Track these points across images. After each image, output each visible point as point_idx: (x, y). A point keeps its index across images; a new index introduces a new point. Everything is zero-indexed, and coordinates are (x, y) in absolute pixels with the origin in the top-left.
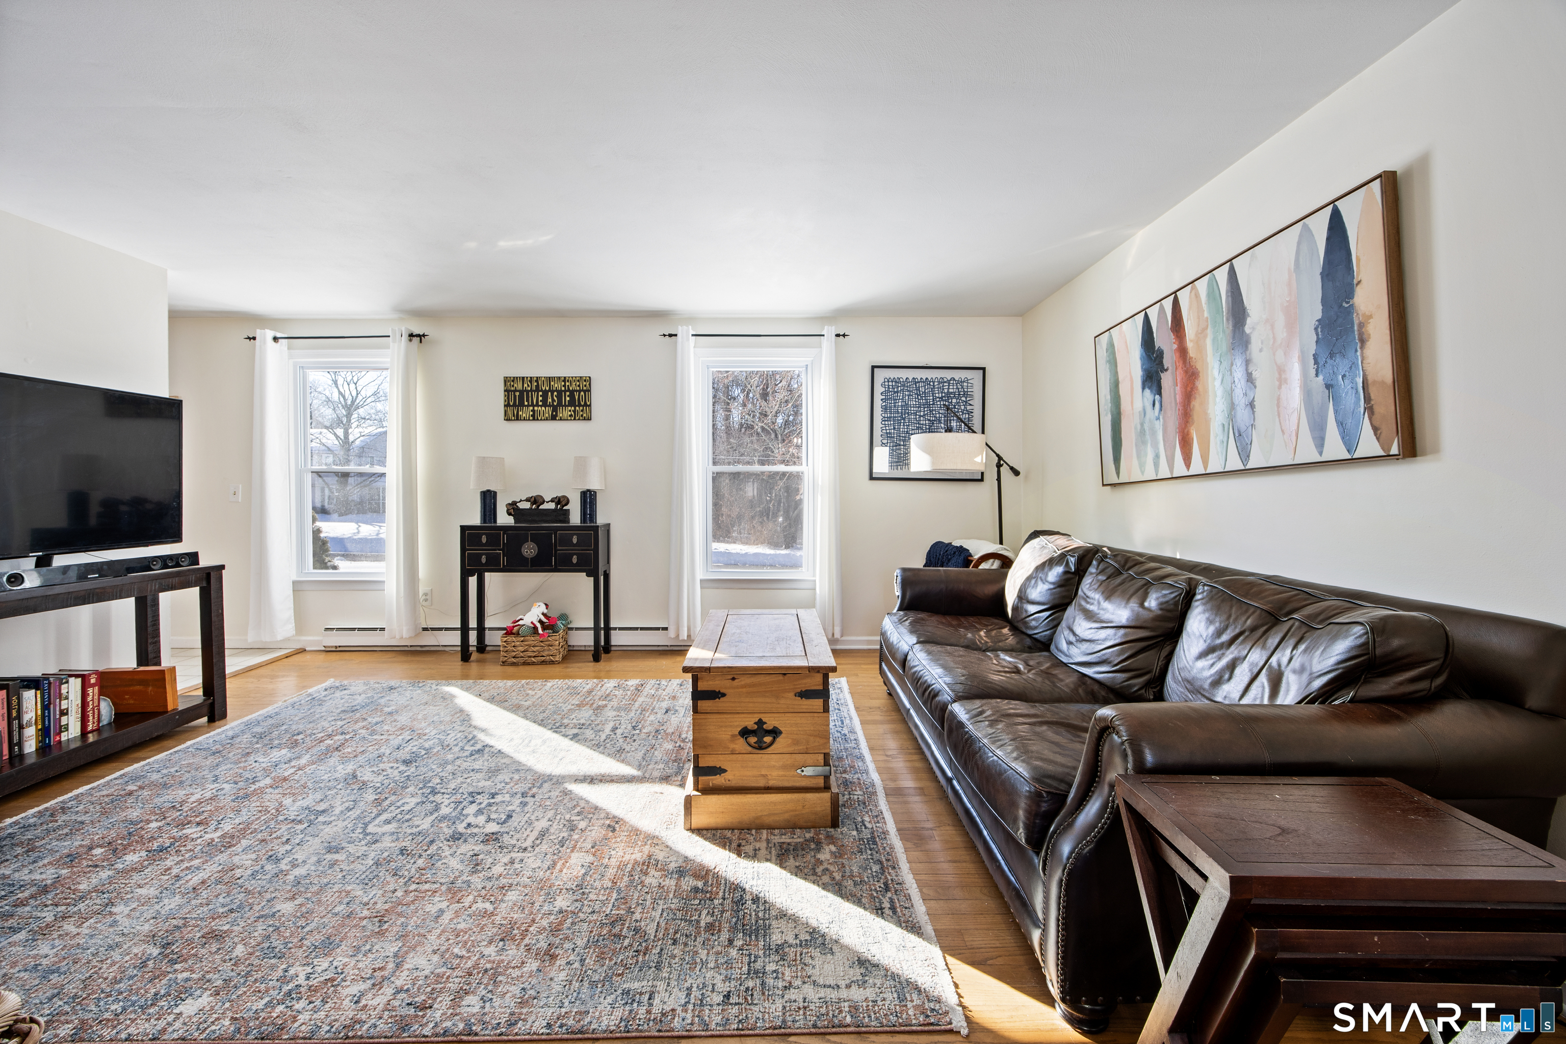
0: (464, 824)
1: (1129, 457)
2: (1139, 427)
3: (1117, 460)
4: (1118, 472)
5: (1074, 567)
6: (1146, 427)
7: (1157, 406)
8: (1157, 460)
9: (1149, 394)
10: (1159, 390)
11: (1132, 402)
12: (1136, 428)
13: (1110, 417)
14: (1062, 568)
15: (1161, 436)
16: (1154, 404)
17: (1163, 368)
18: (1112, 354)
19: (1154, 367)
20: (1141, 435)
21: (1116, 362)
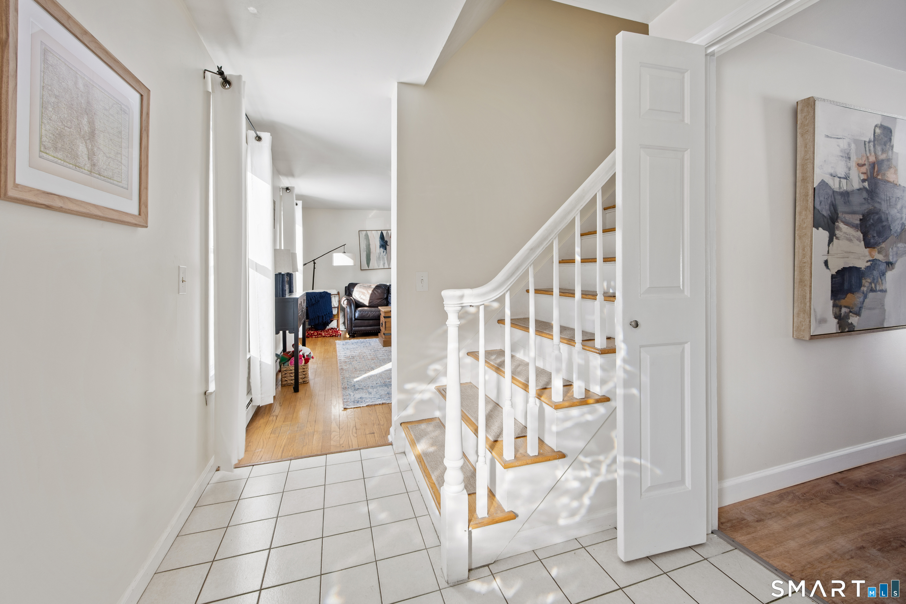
1: (373, 263)
2: (378, 256)
3: (368, 264)
4: (368, 266)
5: (387, 288)
6: (381, 257)
7: (385, 252)
8: (384, 264)
9: (382, 250)
10: (386, 249)
11: (375, 250)
12: (377, 256)
13: (365, 253)
14: (381, 290)
15: (386, 259)
16: (384, 252)
17: (387, 245)
18: (367, 237)
19: (384, 244)
20: (379, 258)
21: (369, 240)
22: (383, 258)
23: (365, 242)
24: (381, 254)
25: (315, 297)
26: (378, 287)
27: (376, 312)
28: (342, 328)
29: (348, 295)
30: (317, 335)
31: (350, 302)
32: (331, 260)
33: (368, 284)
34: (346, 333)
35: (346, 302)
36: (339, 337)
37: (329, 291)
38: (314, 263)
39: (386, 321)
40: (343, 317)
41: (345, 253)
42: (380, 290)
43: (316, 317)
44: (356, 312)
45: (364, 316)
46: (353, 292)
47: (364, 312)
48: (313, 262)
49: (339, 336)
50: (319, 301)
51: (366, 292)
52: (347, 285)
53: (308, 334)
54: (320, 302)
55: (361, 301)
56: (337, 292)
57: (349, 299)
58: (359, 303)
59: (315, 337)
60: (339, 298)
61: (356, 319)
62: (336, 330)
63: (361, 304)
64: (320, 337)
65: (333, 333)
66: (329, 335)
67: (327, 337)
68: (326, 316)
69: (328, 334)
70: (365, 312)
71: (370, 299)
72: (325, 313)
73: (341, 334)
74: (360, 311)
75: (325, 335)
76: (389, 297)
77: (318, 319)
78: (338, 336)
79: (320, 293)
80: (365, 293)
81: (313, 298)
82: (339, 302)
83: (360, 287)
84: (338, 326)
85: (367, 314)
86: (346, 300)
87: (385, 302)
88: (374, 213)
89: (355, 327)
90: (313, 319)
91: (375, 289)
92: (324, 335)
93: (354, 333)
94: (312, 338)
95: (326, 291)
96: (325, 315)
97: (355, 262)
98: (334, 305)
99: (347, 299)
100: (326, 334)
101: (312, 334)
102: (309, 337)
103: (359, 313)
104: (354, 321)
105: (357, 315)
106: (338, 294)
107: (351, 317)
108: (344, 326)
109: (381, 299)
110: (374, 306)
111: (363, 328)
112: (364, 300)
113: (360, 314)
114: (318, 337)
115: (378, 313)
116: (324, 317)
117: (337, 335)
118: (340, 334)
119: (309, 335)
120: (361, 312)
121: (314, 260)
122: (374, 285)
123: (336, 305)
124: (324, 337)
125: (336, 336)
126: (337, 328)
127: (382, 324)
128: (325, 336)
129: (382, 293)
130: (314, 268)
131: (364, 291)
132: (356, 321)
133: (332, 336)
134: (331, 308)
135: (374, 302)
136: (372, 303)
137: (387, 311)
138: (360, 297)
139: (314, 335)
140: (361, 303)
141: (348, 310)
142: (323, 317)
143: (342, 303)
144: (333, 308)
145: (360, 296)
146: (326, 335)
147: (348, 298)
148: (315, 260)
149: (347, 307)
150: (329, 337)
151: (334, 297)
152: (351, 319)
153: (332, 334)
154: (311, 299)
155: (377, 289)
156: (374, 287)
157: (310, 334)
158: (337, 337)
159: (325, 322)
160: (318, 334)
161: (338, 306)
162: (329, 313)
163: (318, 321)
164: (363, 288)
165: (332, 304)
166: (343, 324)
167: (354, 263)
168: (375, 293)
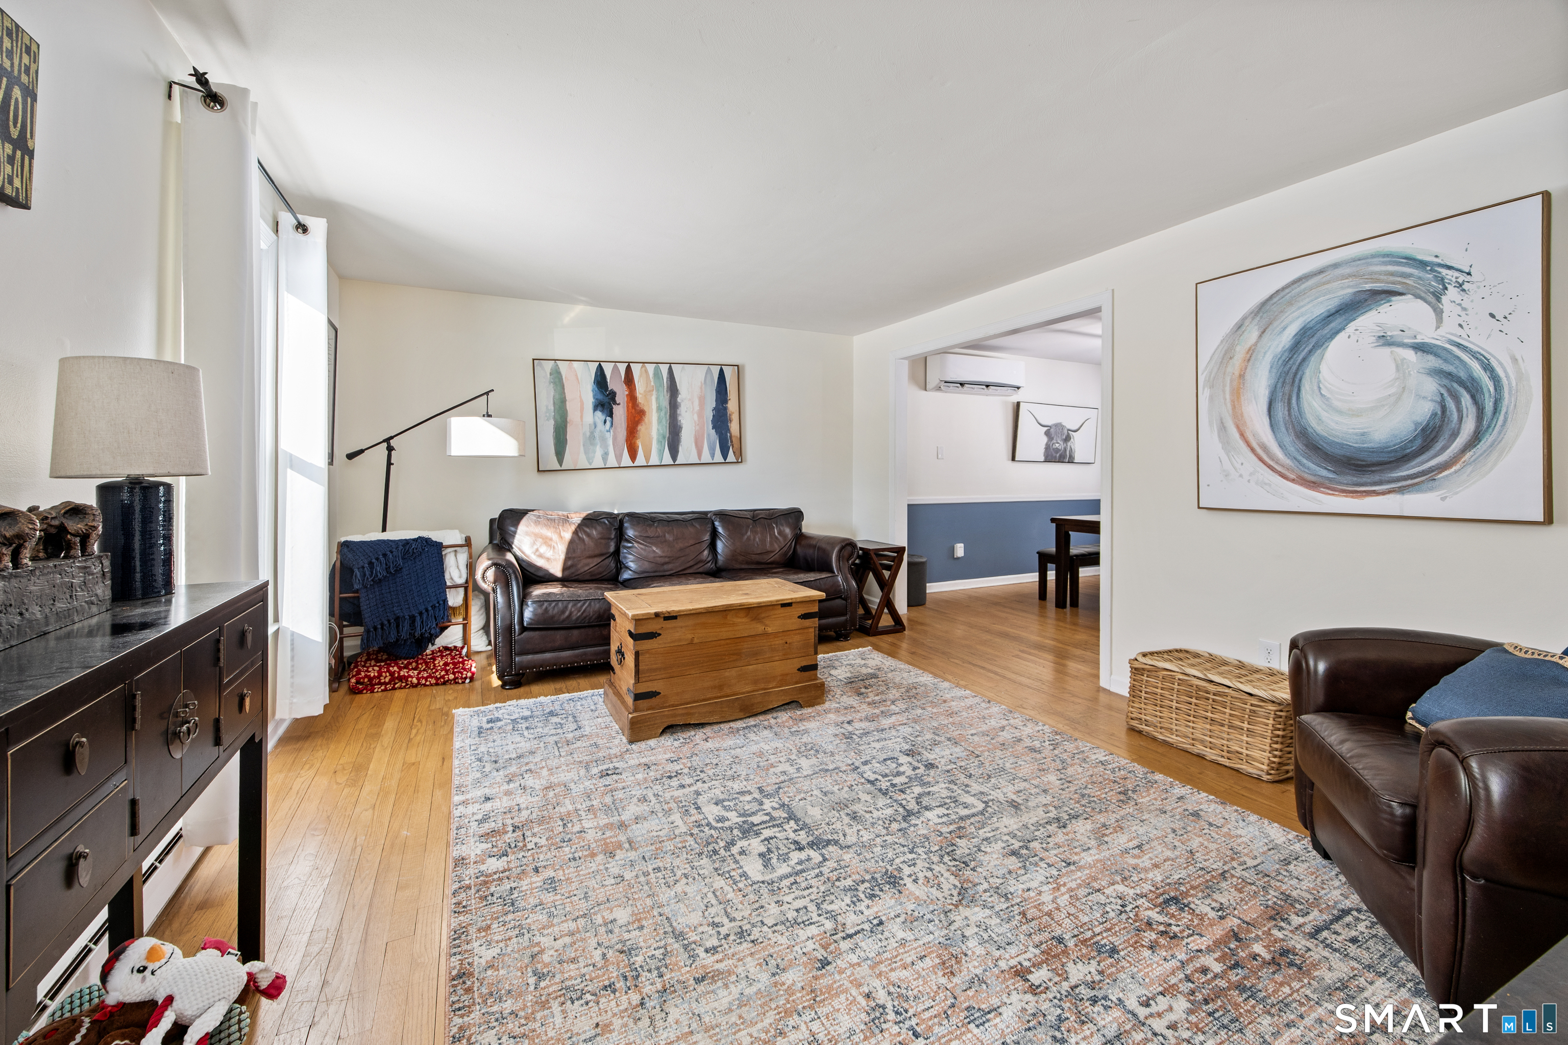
0: (917, 771)
1: (574, 454)
2: (588, 434)
3: (560, 453)
4: (560, 462)
5: (617, 525)
6: (597, 434)
7: (608, 423)
8: (605, 456)
9: (600, 416)
10: (611, 414)
11: (582, 417)
12: (584, 434)
13: (552, 422)
14: (599, 528)
15: (610, 442)
16: (605, 422)
17: (615, 403)
18: (557, 379)
19: (606, 400)
20: (591, 439)
21: (563, 386)
22: (603, 440)
23: (552, 393)
24: (598, 429)
25: (385, 555)
26: (591, 520)
27: (590, 604)
28: (479, 643)
29: (497, 545)
30: (389, 683)
31: (503, 573)
32: (444, 437)
33: (560, 513)
34: (490, 665)
35: (490, 574)
36: (467, 685)
37: (435, 536)
38: (390, 449)
39: (639, 648)
40: (483, 610)
41: (489, 416)
42: (596, 529)
43: (389, 621)
44: (527, 605)
45: (553, 617)
46: (514, 536)
47: (553, 604)
48: (385, 445)
49: (468, 681)
50: (399, 570)
51: (555, 537)
52: (497, 516)
53: (358, 682)
54: (405, 572)
55: (540, 562)
56: (464, 536)
57: (504, 563)
58: (532, 570)
59: (382, 691)
60: (470, 556)
61: (523, 629)
62: (460, 654)
63: (540, 574)
64: (400, 688)
65: (447, 671)
66: (433, 681)
67: (425, 685)
68: (425, 616)
69: (430, 676)
70: (557, 605)
71: (567, 559)
72: (422, 608)
73: (473, 674)
74: (540, 602)
75: (418, 679)
76: (621, 549)
77: (398, 626)
78: (463, 682)
79: (406, 543)
80: (551, 539)
81: (377, 559)
82: (471, 568)
83: (537, 523)
84: (466, 639)
85: (563, 612)
86: (493, 568)
87: (613, 565)
88: (577, 311)
89: (521, 653)
90: (379, 626)
91: (580, 527)
92: (415, 681)
93: (517, 674)
94: (372, 692)
95: (425, 534)
96: (421, 614)
97: (522, 446)
98: (452, 578)
99: (494, 564)
100: (423, 677)
101: (371, 679)
102: (360, 692)
103: (535, 609)
104: (520, 634)
105: (528, 614)
106: (468, 542)
107: (508, 622)
108: (485, 638)
109: (601, 555)
110: (580, 577)
111: (548, 655)
112: (548, 559)
113: (540, 611)
114: (394, 689)
115: (598, 606)
116: (418, 618)
117: (462, 678)
118: (469, 674)
119: (362, 684)
120: (541, 606)
121: (388, 440)
122: (578, 515)
123: (460, 577)
124: (414, 686)
125: (458, 683)
126: (462, 648)
127: (620, 652)
128: (419, 684)
129: (601, 538)
130: (389, 464)
131: (548, 533)
132: (525, 634)
133: (444, 683)
134: (441, 586)
135: (579, 566)
136: (572, 570)
137: (643, 615)
138: (537, 550)
139: (380, 684)
140: (539, 569)
141: (500, 599)
142: (413, 619)
143: (478, 576)
144: (450, 587)
145: (535, 547)
146: (423, 682)
147: (500, 562)
148: (392, 438)
149: (494, 590)
150: (431, 685)
151: (452, 555)
152: (509, 629)
153: (443, 677)
154: (371, 564)
155: (588, 527)
156: (579, 522)
157: (366, 680)
158: (460, 687)
159: (422, 635)
160: (393, 679)
161: (467, 582)
162: (434, 607)
163: (398, 632)
164: (545, 525)
165: (447, 576)
166: (481, 632)
167: (519, 449)
168: (583, 540)
